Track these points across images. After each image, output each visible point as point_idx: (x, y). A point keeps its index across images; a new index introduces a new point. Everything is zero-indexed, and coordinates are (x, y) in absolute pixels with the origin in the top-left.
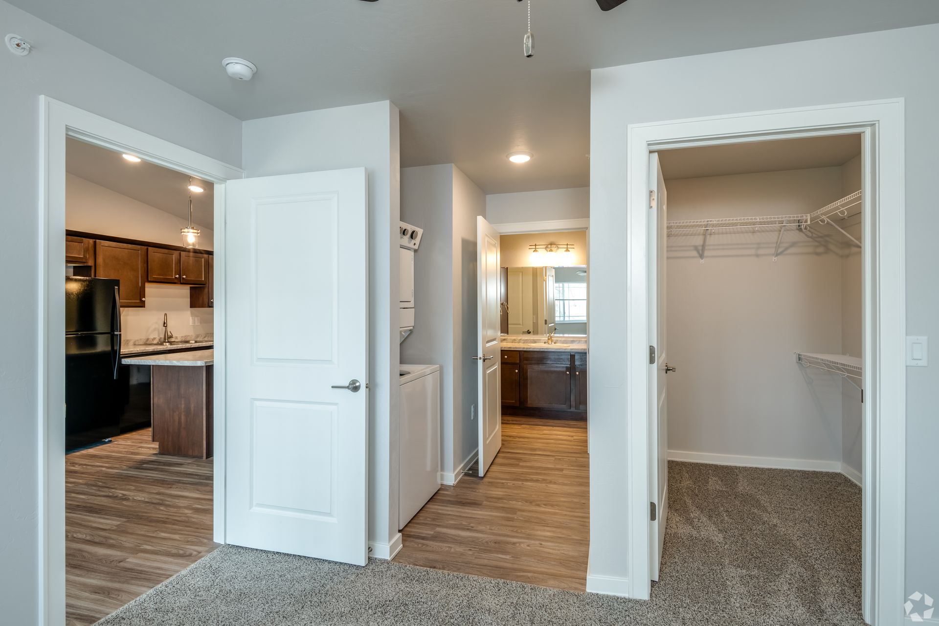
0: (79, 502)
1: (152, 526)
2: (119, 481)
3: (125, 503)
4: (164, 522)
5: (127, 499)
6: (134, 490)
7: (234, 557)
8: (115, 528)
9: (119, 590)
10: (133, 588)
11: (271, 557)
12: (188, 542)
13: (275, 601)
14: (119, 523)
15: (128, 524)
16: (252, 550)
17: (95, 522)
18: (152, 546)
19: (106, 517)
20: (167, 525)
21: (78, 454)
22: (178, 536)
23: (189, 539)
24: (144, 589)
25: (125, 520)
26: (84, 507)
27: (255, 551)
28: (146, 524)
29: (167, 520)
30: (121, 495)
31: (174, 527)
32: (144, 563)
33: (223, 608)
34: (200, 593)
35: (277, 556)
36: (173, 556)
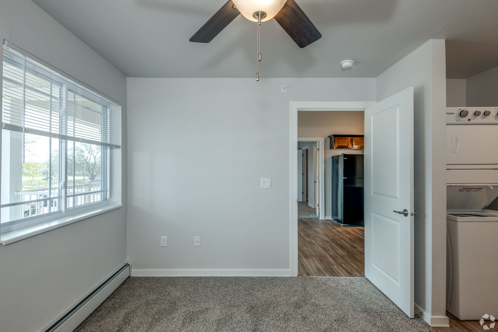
0: (341, 243)
1: (353, 260)
2: (360, 241)
3: (353, 249)
4: (357, 261)
5: (355, 248)
6: (361, 246)
7: (363, 282)
8: (342, 255)
9: (323, 272)
10: (326, 274)
11: (376, 290)
12: (357, 270)
13: (357, 303)
14: (345, 254)
15: (346, 256)
16: (372, 284)
17: (339, 251)
18: (345, 266)
19: (344, 251)
20: (357, 262)
21: (358, 228)
22: (356, 267)
23: (358, 270)
24: (328, 275)
25: (347, 254)
26: (341, 245)
27: (373, 285)
28: (351, 258)
29: (359, 261)
30: (355, 246)
31: (359, 264)
32: (337, 269)
33: (340, 294)
34: (339, 286)
35: (379, 291)
36: (347, 272)
